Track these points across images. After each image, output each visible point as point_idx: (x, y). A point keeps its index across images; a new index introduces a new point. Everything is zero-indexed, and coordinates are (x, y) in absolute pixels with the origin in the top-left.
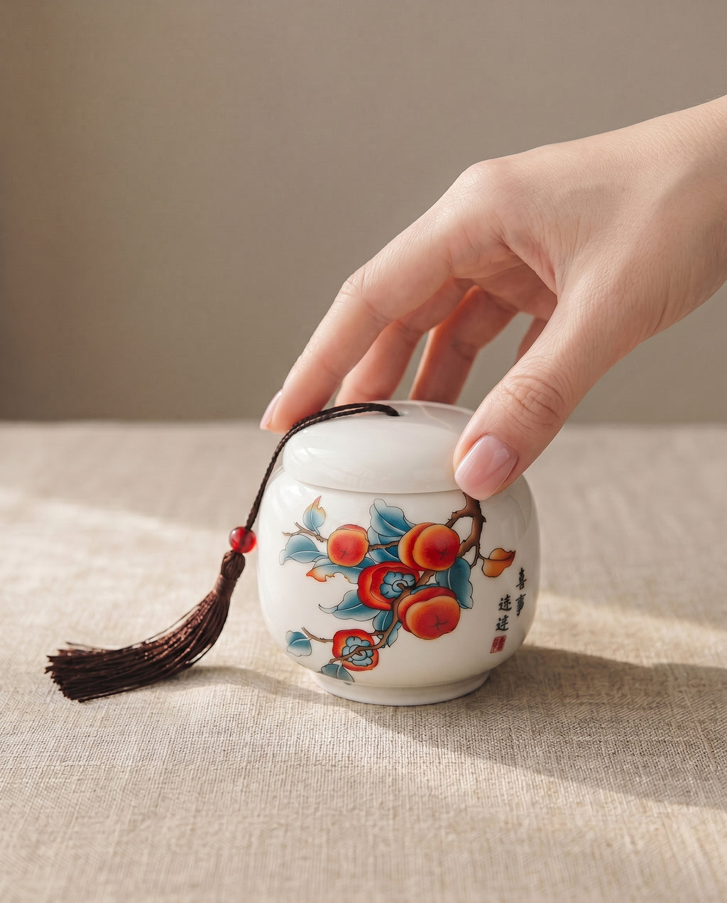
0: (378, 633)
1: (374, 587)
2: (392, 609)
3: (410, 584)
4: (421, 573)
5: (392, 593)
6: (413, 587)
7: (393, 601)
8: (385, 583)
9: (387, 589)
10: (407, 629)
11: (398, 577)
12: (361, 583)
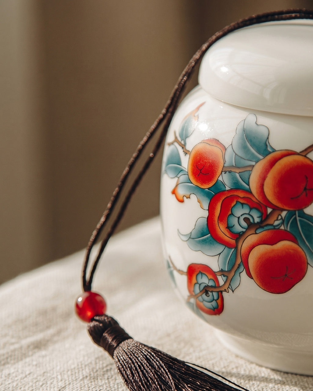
0: (222, 272)
1: (222, 218)
2: (236, 247)
3: (257, 220)
4: (269, 210)
5: (238, 229)
6: (259, 225)
7: (238, 236)
8: (232, 214)
9: (234, 221)
10: (249, 274)
11: (246, 210)
12: (211, 209)
